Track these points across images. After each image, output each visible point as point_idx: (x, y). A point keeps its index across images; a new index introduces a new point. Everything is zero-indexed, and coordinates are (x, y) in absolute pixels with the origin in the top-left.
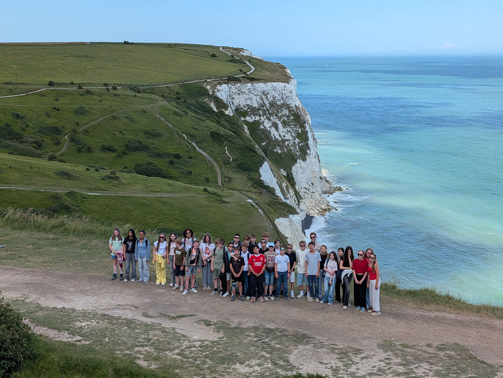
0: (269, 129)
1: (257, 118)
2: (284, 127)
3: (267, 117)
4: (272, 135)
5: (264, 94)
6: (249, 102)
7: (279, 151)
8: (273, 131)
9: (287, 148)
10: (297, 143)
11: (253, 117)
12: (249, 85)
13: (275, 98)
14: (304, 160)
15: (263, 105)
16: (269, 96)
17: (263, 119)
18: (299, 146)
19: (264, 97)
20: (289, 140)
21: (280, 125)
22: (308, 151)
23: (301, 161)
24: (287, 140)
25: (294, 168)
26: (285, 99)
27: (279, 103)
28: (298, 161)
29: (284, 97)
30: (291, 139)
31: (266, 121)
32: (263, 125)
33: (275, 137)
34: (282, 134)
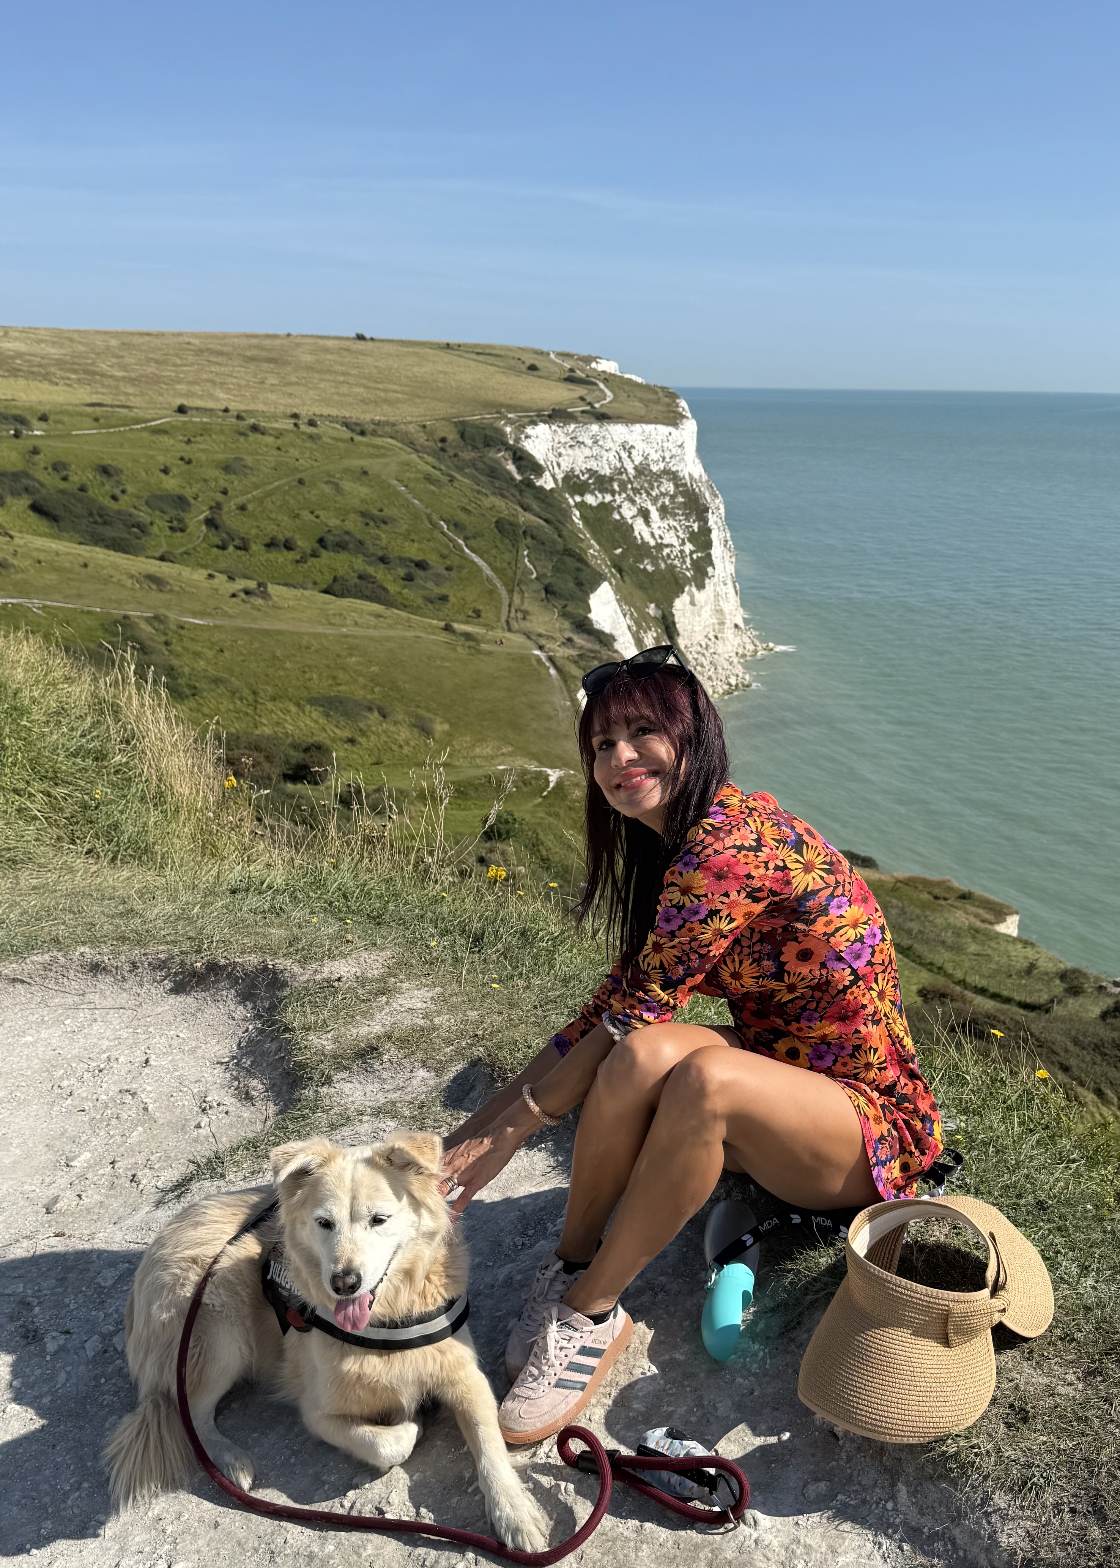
0: (630, 521)
1: (608, 498)
2: (662, 519)
3: (628, 495)
4: (636, 533)
5: (625, 449)
6: (593, 465)
7: (650, 568)
8: (639, 526)
9: (666, 563)
10: (688, 552)
11: (600, 496)
12: (595, 428)
13: (646, 458)
15: (621, 471)
16: (634, 453)
17: (619, 499)
18: (692, 558)
19: (624, 455)
20: (672, 546)
21: (654, 515)
22: (710, 570)
23: (694, 589)
24: (667, 546)
25: (678, 604)
26: (668, 460)
27: (654, 468)
28: (687, 589)
29: (667, 455)
30: (676, 544)
31: (626, 505)
33: (642, 538)
34: (657, 533)
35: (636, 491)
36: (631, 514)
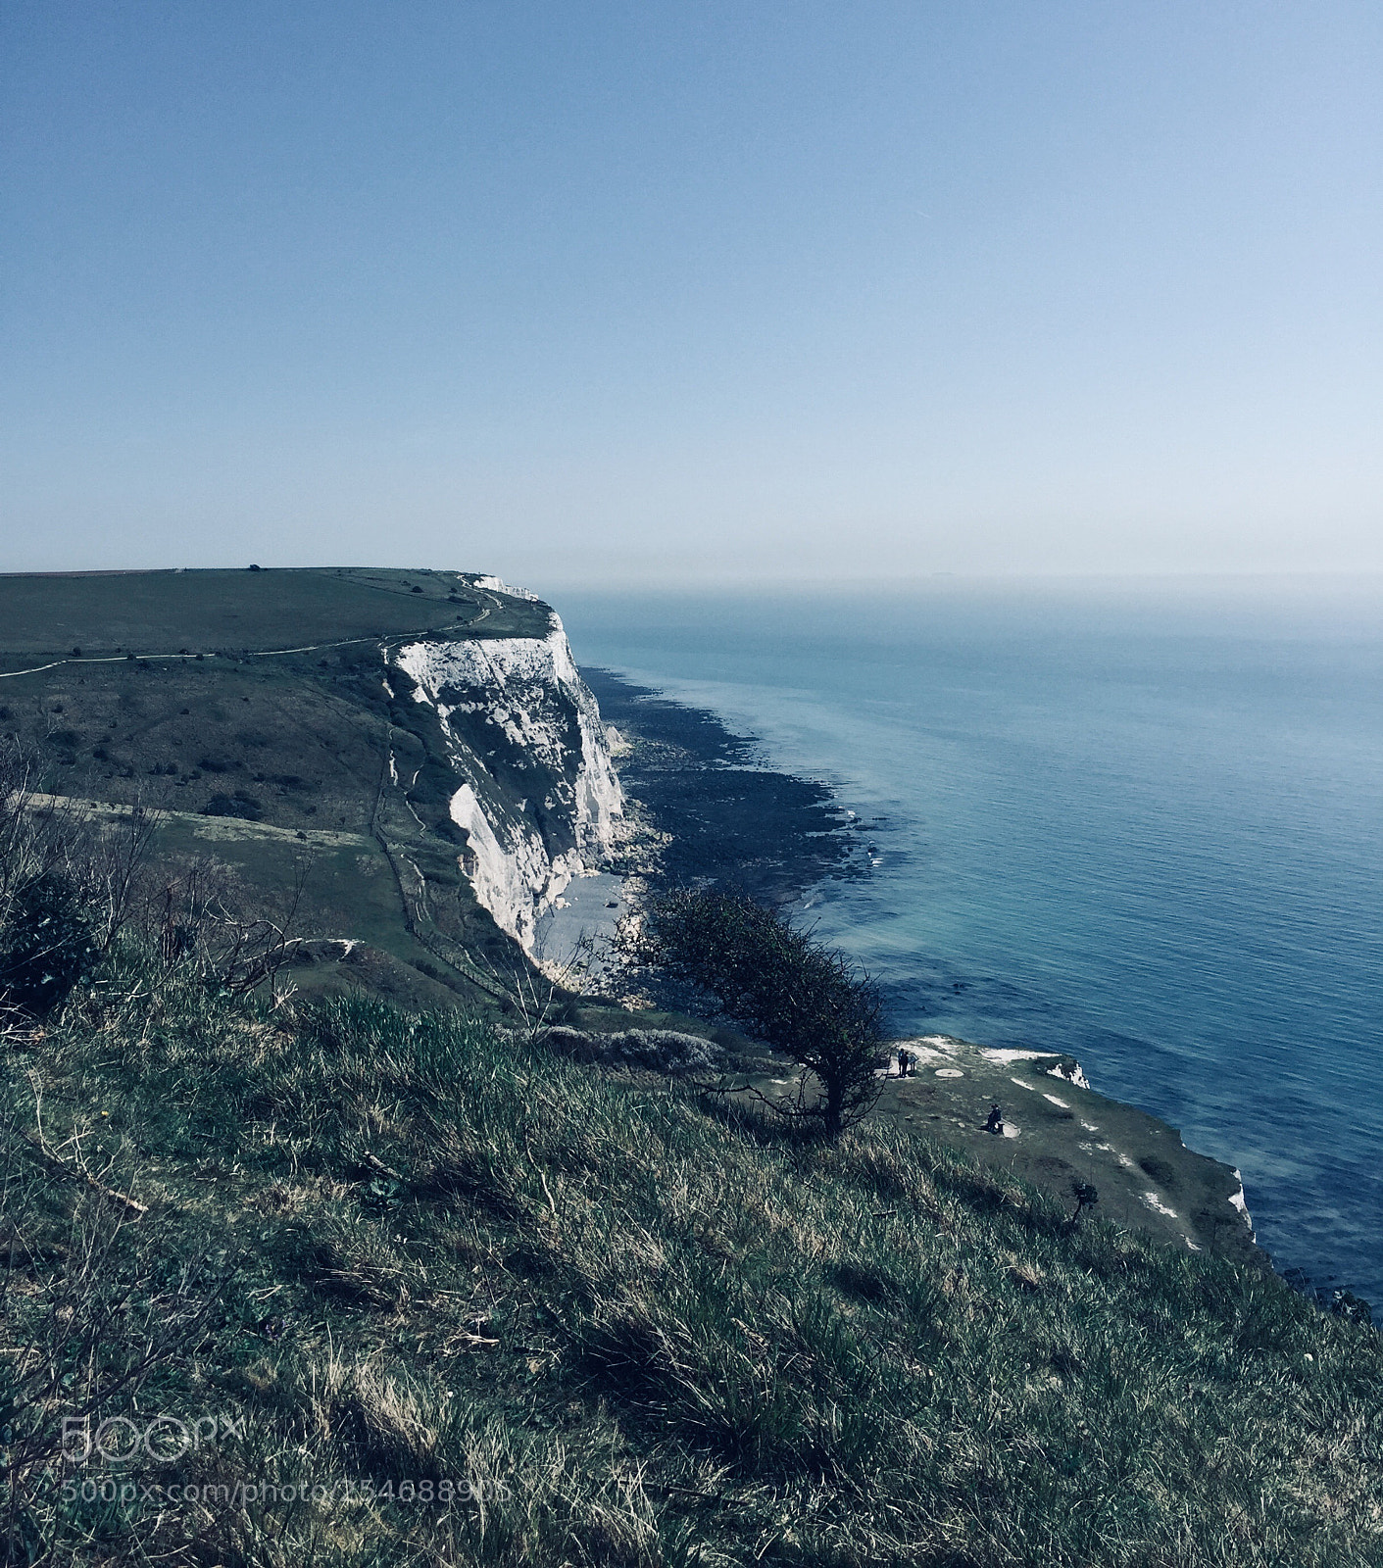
0: (502, 726)
2: (532, 722)
3: (500, 703)
4: (508, 736)
5: (496, 661)
6: (466, 677)
7: (521, 765)
8: (512, 732)
10: (558, 750)
11: (473, 704)
13: (517, 669)
14: (572, 781)
15: (492, 681)
18: (563, 755)
19: (496, 668)
20: (543, 744)
21: (525, 718)
22: (581, 765)
24: (539, 746)
26: (537, 668)
27: (525, 677)
29: (537, 665)
30: (547, 743)
31: (498, 710)
33: (514, 740)
34: (529, 734)
35: (507, 698)
36: (503, 719)
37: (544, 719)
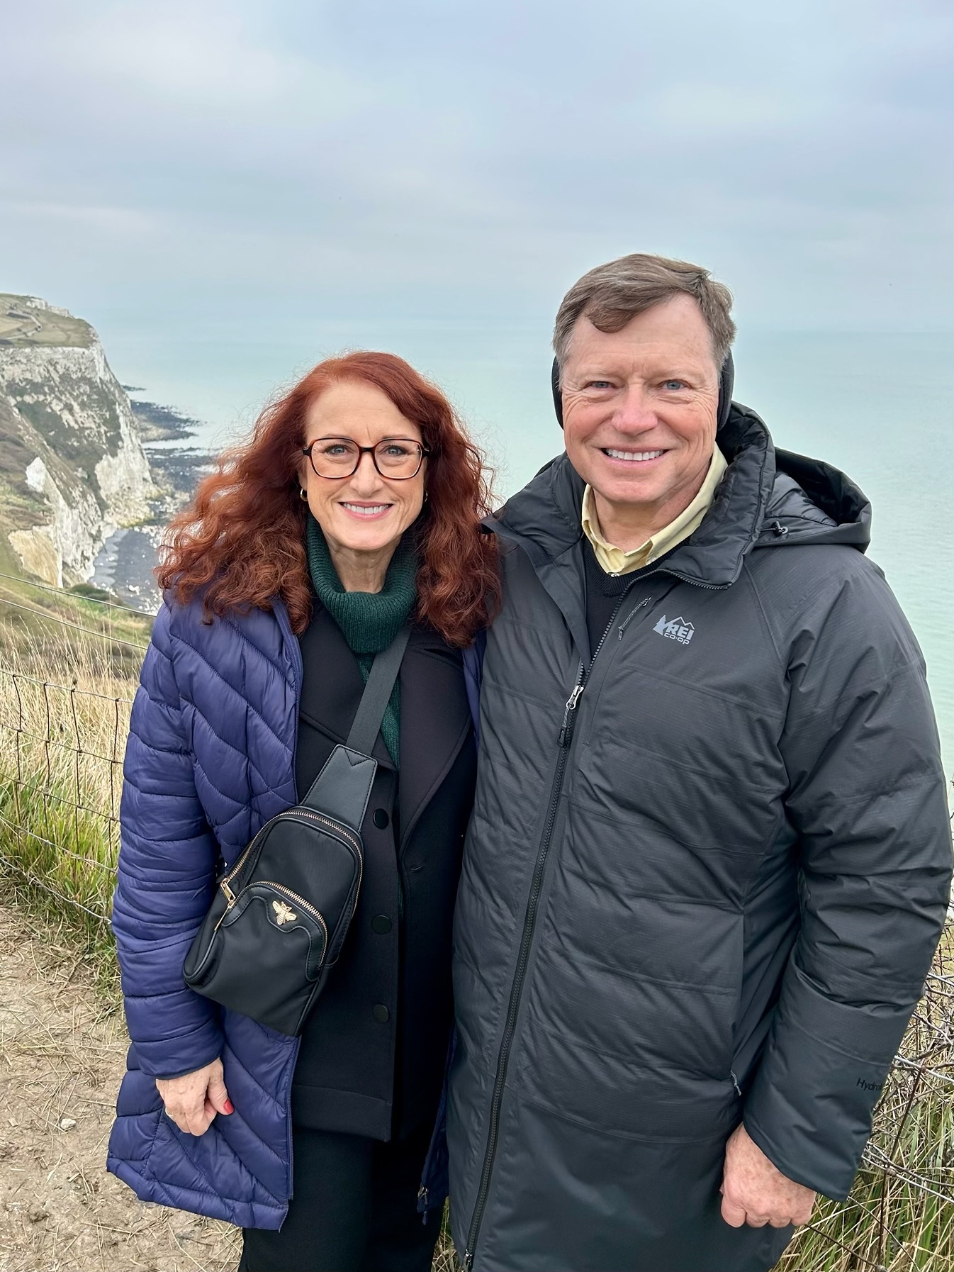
0: (59, 413)
1: (42, 398)
2: (82, 410)
3: (56, 396)
4: (64, 421)
5: (51, 364)
6: (28, 376)
7: (76, 444)
8: (66, 416)
9: (87, 440)
10: (103, 432)
11: (35, 397)
12: (28, 350)
13: (67, 370)
14: (114, 455)
15: (49, 379)
16: (58, 367)
17: (49, 399)
18: (106, 436)
19: (51, 369)
20: (91, 428)
21: (76, 407)
22: (120, 443)
23: (109, 457)
24: (87, 428)
25: (98, 467)
26: (83, 370)
27: (74, 377)
28: (104, 457)
29: (83, 367)
30: (93, 426)
31: (55, 402)
32: (51, 408)
33: (68, 424)
34: (80, 420)
35: (62, 393)
36: (59, 408)
37: (91, 408)
